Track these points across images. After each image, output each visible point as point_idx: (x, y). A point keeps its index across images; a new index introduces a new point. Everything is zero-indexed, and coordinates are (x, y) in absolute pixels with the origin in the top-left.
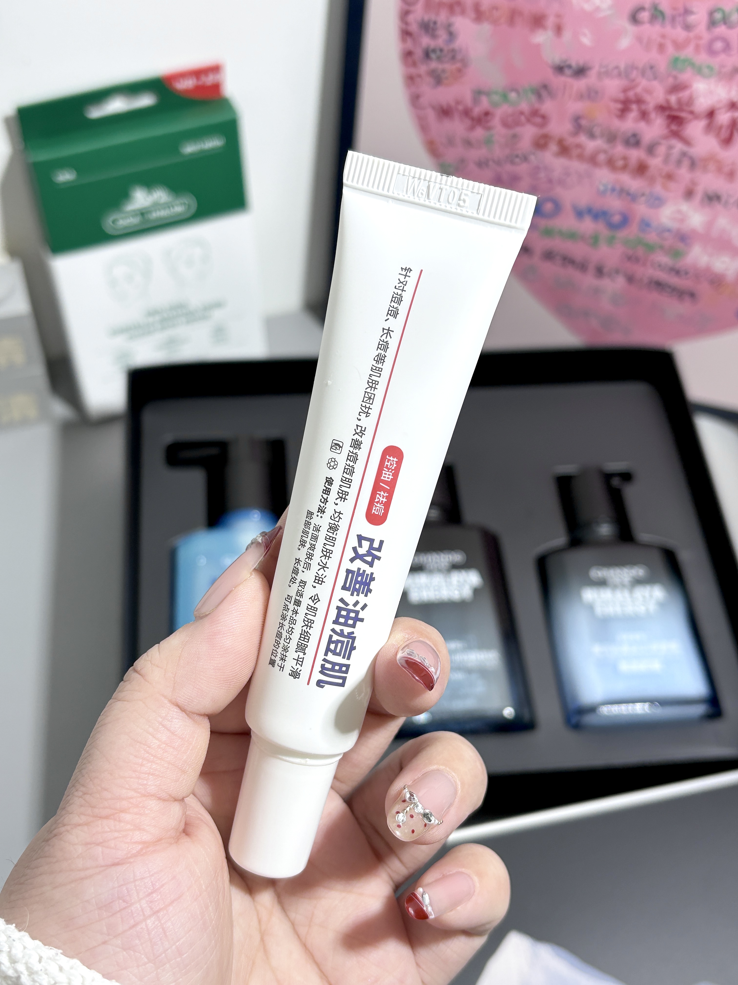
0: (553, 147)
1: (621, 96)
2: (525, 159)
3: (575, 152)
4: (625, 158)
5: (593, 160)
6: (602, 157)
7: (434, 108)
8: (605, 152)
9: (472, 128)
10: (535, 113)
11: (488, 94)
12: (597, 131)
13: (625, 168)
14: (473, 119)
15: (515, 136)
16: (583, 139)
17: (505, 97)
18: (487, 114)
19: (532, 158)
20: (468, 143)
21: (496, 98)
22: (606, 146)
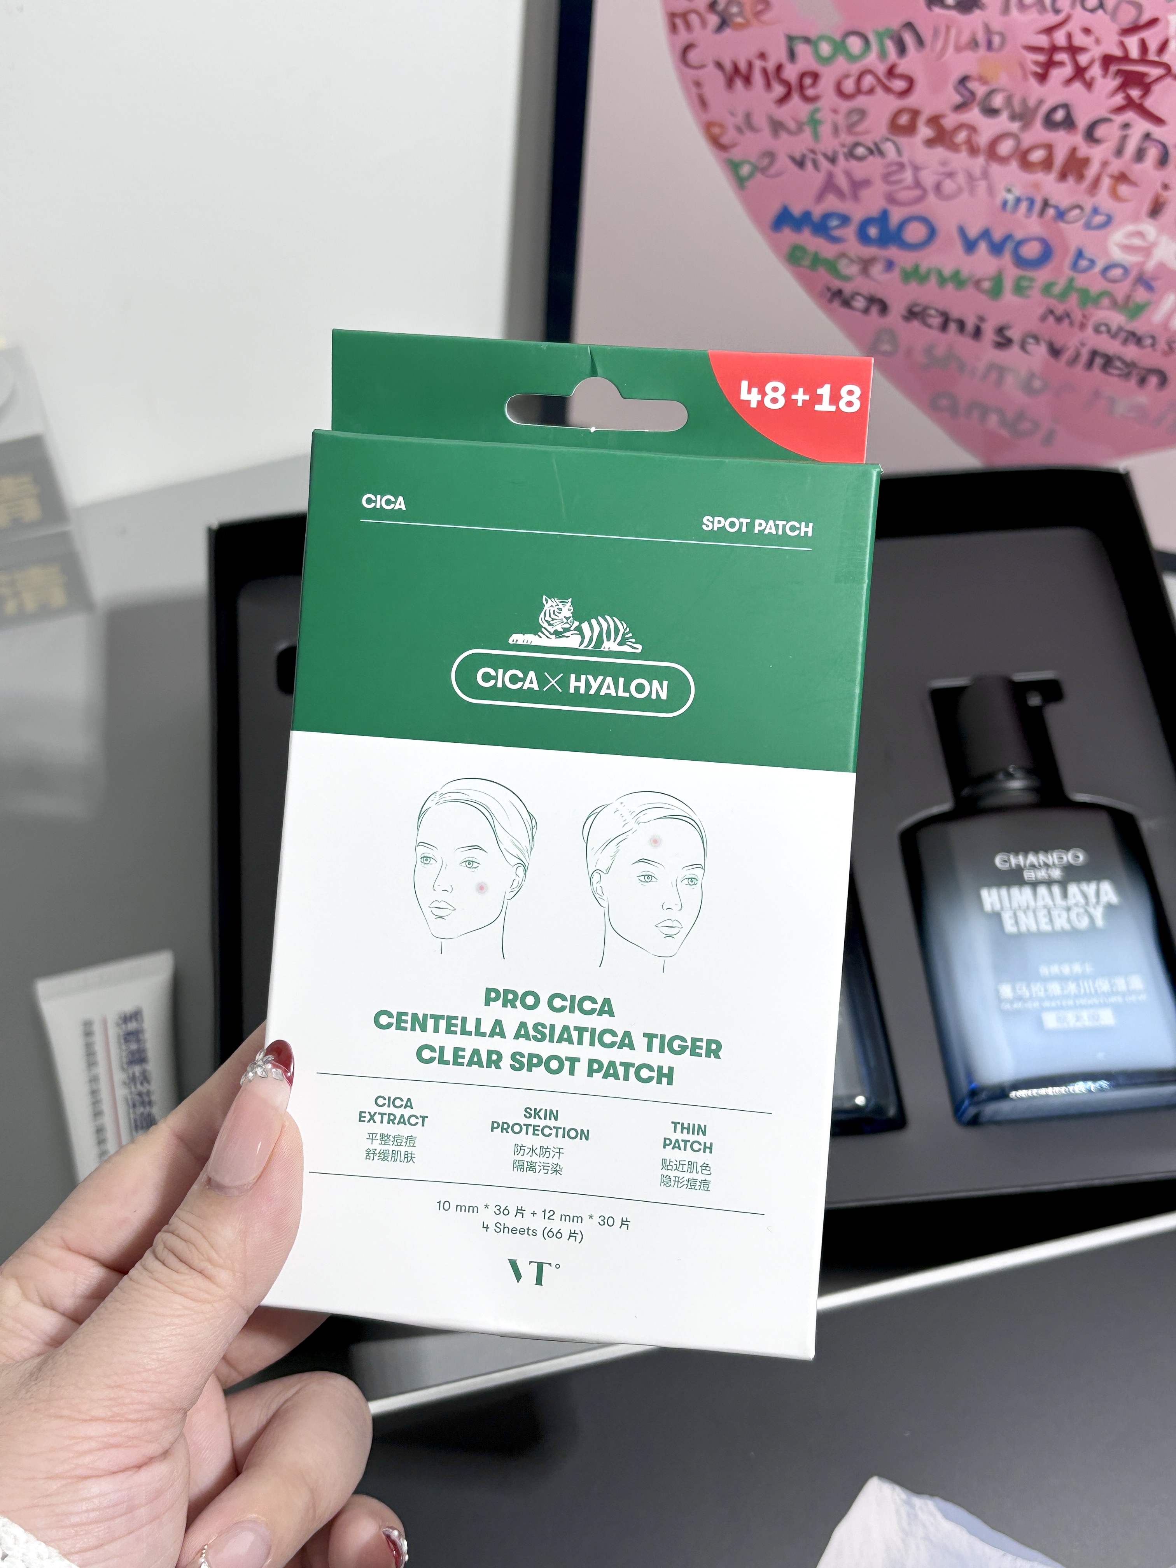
1: (1043, 41)
2: (876, 150)
3: (961, 137)
4: (1049, 148)
5: (992, 152)
6: (1006, 147)
7: (719, 65)
8: (1015, 137)
9: (784, 99)
10: (891, 72)
11: (808, 41)
12: (998, 101)
13: (1047, 164)
14: (786, 84)
15: (859, 113)
16: (974, 115)
17: (840, 46)
18: (812, 75)
19: (889, 148)
20: (777, 127)
21: (825, 49)
22: (1015, 126)
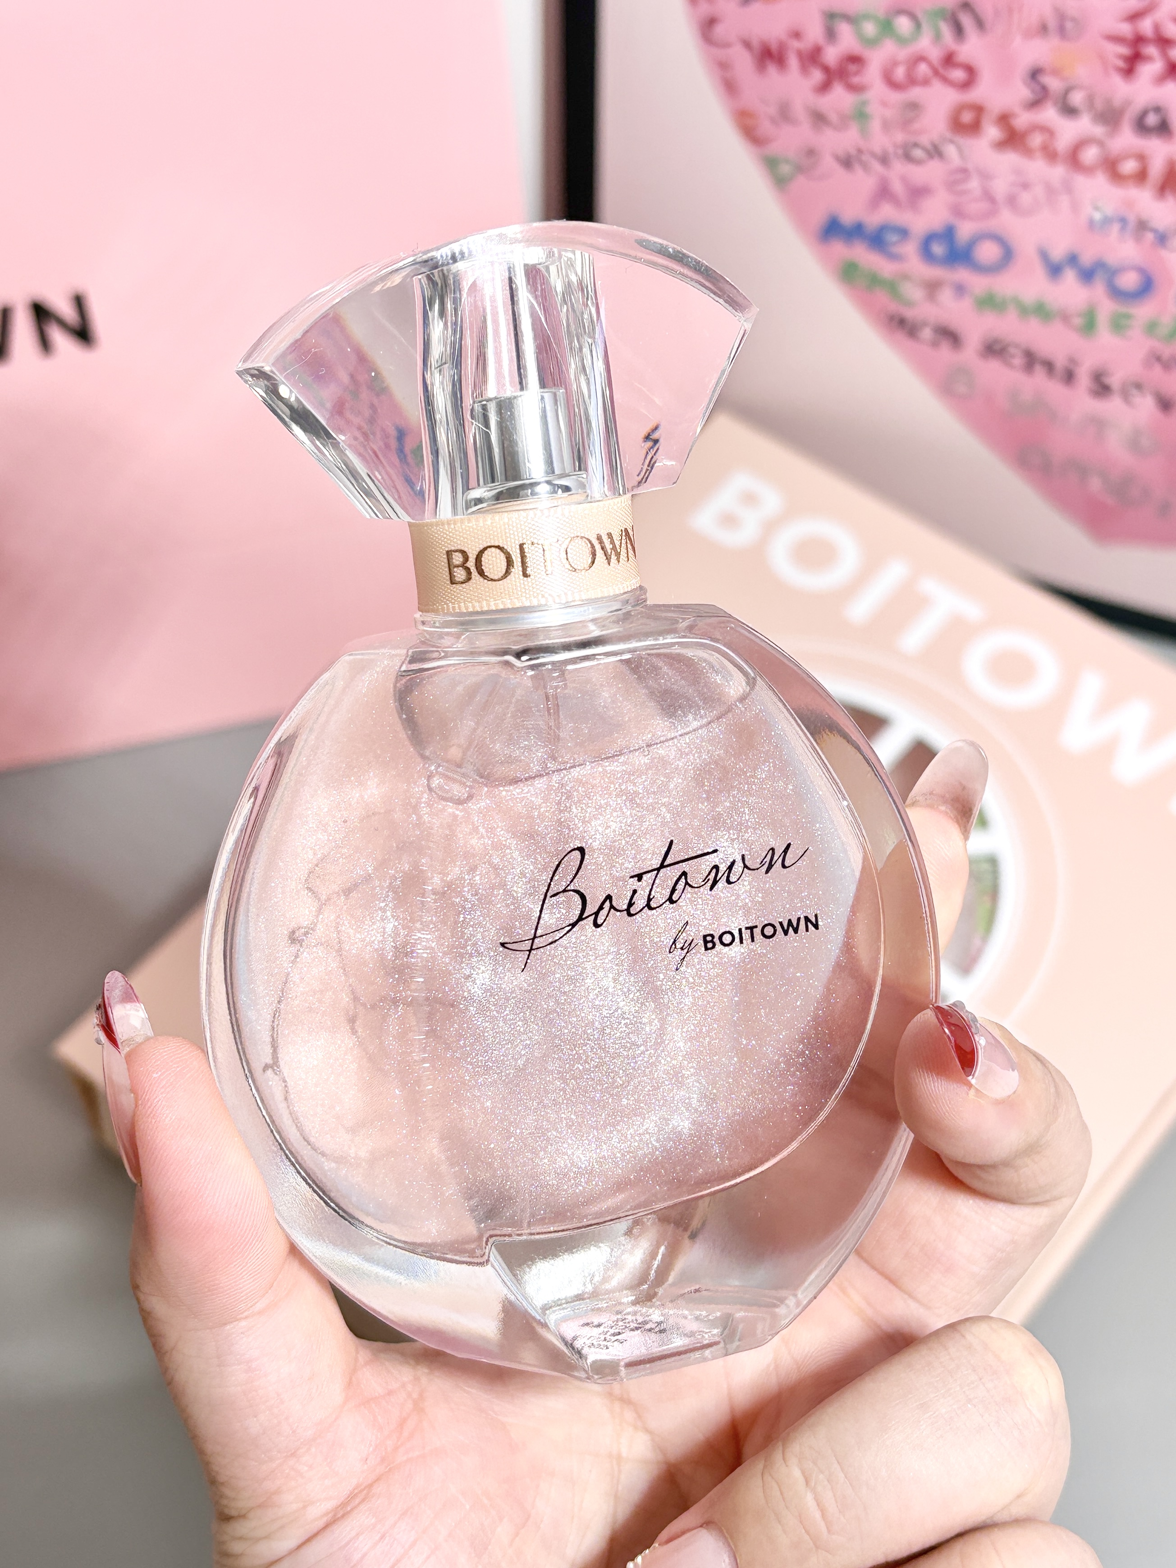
0: (992, 132)
1: (1125, 29)
2: (936, 152)
3: (1036, 140)
4: (1142, 158)
5: (1073, 158)
6: (1090, 154)
7: (747, 44)
8: (1100, 143)
9: (824, 87)
10: (949, 60)
11: (850, 19)
12: (1077, 98)
13: (1141, 176)
14: (826, 69)
15: (914, 107)
16: (1049, 114)
17: (887, 27)
18: (855, 60)
19: (951, 151)
20: (819, 119)
21: (870, 29)
22: (1098, 131)
